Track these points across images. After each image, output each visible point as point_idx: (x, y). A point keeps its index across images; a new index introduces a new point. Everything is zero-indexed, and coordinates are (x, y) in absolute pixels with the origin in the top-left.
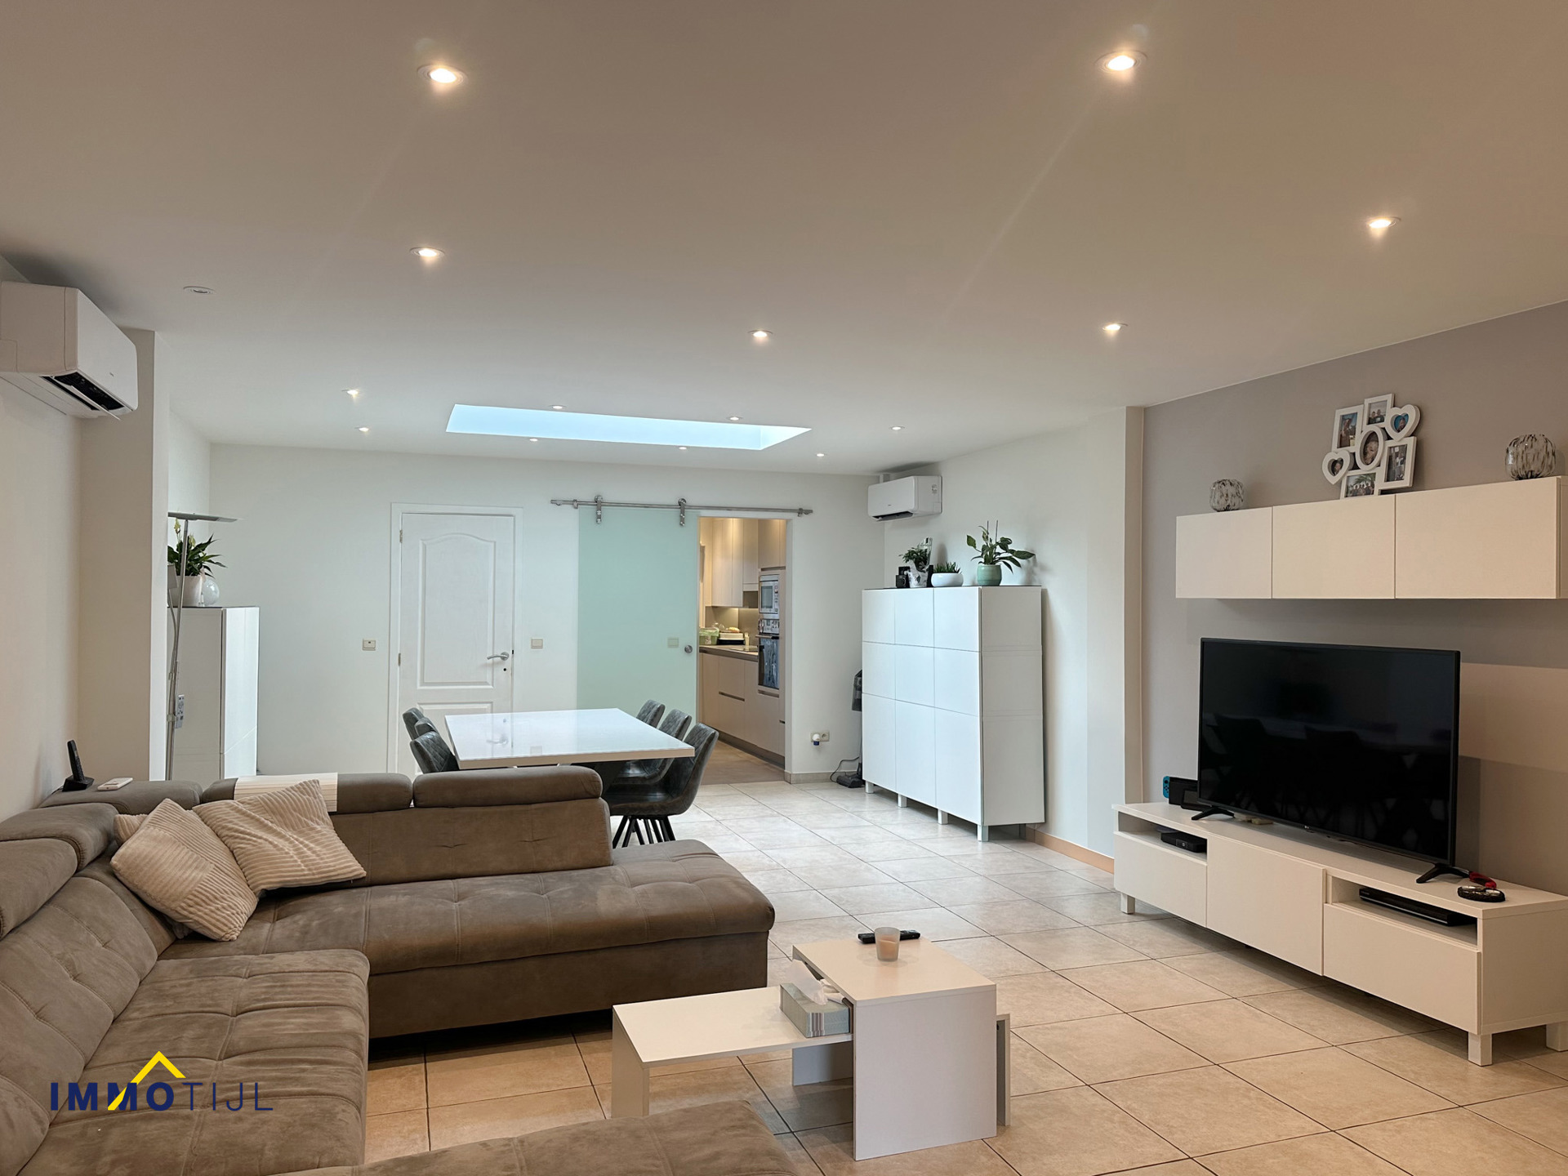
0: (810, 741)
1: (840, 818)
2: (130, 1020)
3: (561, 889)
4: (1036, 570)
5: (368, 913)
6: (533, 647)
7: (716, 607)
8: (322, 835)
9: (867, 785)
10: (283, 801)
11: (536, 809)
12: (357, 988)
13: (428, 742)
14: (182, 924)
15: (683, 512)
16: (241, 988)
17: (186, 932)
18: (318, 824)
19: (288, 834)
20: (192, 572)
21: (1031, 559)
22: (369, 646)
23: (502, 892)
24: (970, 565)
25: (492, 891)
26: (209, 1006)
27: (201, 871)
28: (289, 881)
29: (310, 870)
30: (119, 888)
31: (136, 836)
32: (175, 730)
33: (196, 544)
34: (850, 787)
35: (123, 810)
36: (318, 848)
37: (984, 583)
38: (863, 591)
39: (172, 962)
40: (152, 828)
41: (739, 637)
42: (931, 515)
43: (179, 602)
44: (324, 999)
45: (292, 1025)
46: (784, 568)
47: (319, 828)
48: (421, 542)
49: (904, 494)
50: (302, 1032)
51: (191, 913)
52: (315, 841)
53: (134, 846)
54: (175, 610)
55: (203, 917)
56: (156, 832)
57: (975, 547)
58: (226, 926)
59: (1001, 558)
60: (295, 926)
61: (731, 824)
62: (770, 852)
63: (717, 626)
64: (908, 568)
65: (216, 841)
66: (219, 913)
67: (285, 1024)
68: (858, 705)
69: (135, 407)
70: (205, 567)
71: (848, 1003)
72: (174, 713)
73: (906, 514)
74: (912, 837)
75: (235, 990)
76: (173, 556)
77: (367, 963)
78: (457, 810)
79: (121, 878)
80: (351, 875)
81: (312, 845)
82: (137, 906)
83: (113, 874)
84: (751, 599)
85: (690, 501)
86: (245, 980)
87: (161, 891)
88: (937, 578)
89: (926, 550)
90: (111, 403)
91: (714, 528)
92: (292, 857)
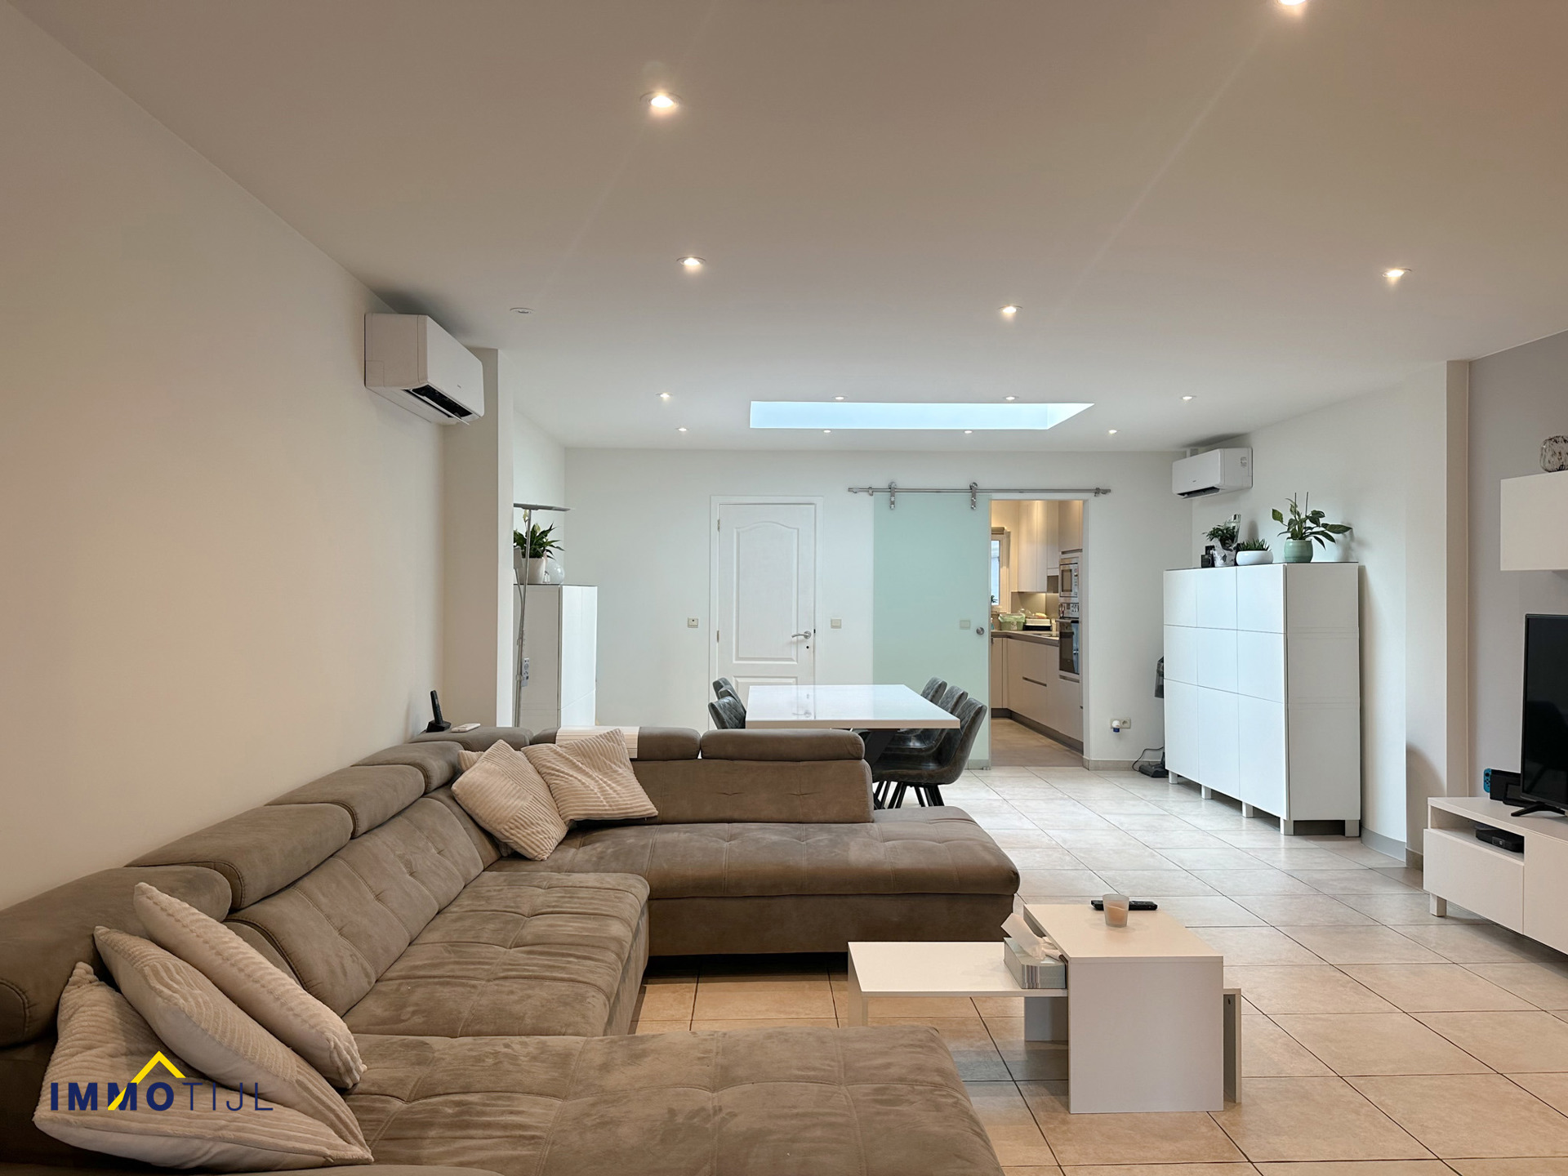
0: (1110, 726)
1: (1134, 805)
2: (451, 912)
3: (820, 838)
4: (1354, 545)
5: (654, 846)
6: (833, 627)
7: (1023, 593)
8: (623, 777)
9: (1170, 774)
10: (592, 746)
11: (804, 766)
12: (631, 905)
13: (724, 705)
14: (506, 844)
15: (974, 496)
16: (539, 896)
17: (509, 852)
18: (620, 768)
19: (595, 774)
20: (536, 555)
21: (1347, 533)
22: (692, 624)
23: (767, 836)
24: (1279, 543)
25: (759, 834)
26: (512, 907)
27: (522, 800)
28: (591, 814)
29: (610, 806)
30: (456, 809)
31: (472, 768)
32: (522, 688)
33: (542, 530)
34: (1153, 777)
35: (468, 746)
36: (619, 788)
37: (1292, 560)
38: (1165, 572)
39: (494, 873)
40: (485, 762)
41: (1046, 623)
42: (1241, 490)
43: (526, 580)
44: (602, 910)
45: (570, 927)
46: (1081, 550)
47: (620, 771)
48: (735, 530)
49: (1210, 469)
50: (577, 933)
51: (512, 835)
52: (617, 782)
53: (470, 776)
54: (522, 587)
55: (521, 839)
56: (488, 765)
57: (1282, 522)
58: (538, 847)
59: (1311, 533)
60: (594, 852)
61: (1017, 803)
62: (1051, 833)
63: (1023, 612)
64: (1212, 547)
65: (537, 777)
66: (534, 836)
67: (565, 926)
68: (1160, 692)
69: (482, 414)
70: (548, 551)
71: (1063, 958)
72: (521, 674)
73: (1212, 489)
74: (1209, 828)
75: (534, 896)
76: (519, 539)
77: (646, 887)
78: (736, 762)
79: (459, 802)
80: (645, 813)
81: (614, 785)
82: (470, 825)
83: (453, 798)
84: (1053, 583)
85: (981, 485)
86: (543, 891)
87: (490, 814)
88: (1242, 556)
89: (1234, 527)
90: (462, 412)
91: (1018, 512)
92: (596, 794)
